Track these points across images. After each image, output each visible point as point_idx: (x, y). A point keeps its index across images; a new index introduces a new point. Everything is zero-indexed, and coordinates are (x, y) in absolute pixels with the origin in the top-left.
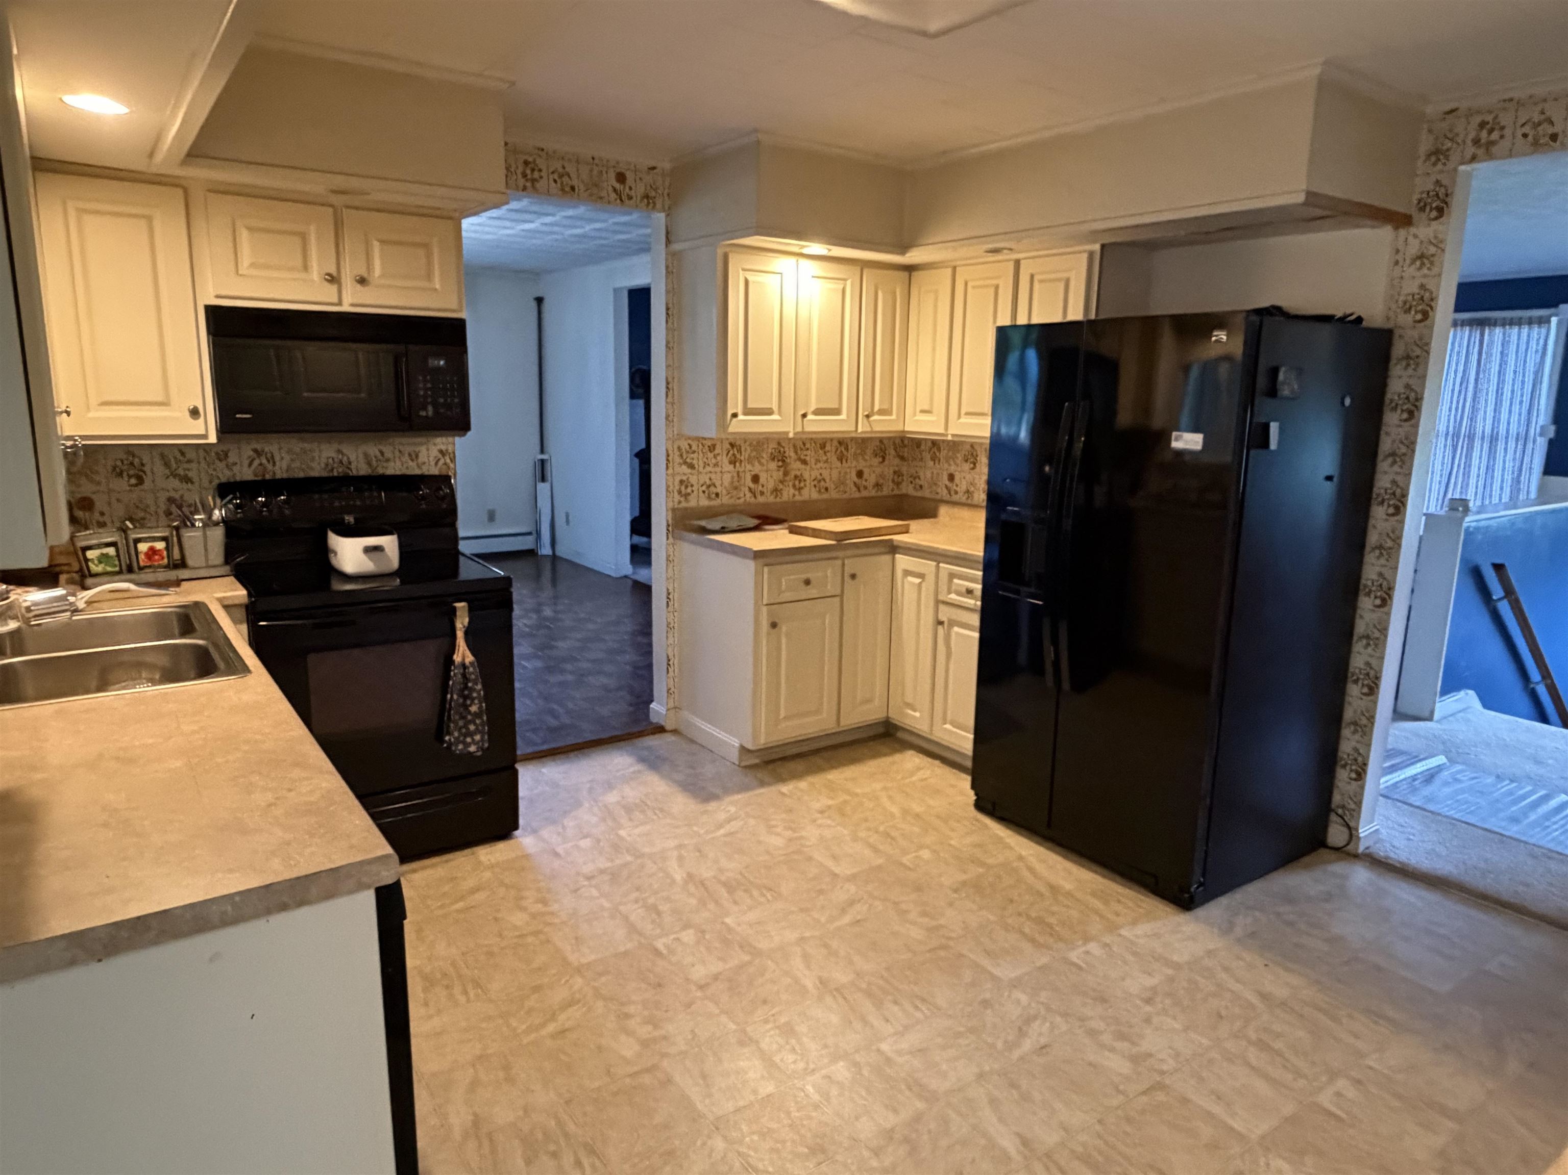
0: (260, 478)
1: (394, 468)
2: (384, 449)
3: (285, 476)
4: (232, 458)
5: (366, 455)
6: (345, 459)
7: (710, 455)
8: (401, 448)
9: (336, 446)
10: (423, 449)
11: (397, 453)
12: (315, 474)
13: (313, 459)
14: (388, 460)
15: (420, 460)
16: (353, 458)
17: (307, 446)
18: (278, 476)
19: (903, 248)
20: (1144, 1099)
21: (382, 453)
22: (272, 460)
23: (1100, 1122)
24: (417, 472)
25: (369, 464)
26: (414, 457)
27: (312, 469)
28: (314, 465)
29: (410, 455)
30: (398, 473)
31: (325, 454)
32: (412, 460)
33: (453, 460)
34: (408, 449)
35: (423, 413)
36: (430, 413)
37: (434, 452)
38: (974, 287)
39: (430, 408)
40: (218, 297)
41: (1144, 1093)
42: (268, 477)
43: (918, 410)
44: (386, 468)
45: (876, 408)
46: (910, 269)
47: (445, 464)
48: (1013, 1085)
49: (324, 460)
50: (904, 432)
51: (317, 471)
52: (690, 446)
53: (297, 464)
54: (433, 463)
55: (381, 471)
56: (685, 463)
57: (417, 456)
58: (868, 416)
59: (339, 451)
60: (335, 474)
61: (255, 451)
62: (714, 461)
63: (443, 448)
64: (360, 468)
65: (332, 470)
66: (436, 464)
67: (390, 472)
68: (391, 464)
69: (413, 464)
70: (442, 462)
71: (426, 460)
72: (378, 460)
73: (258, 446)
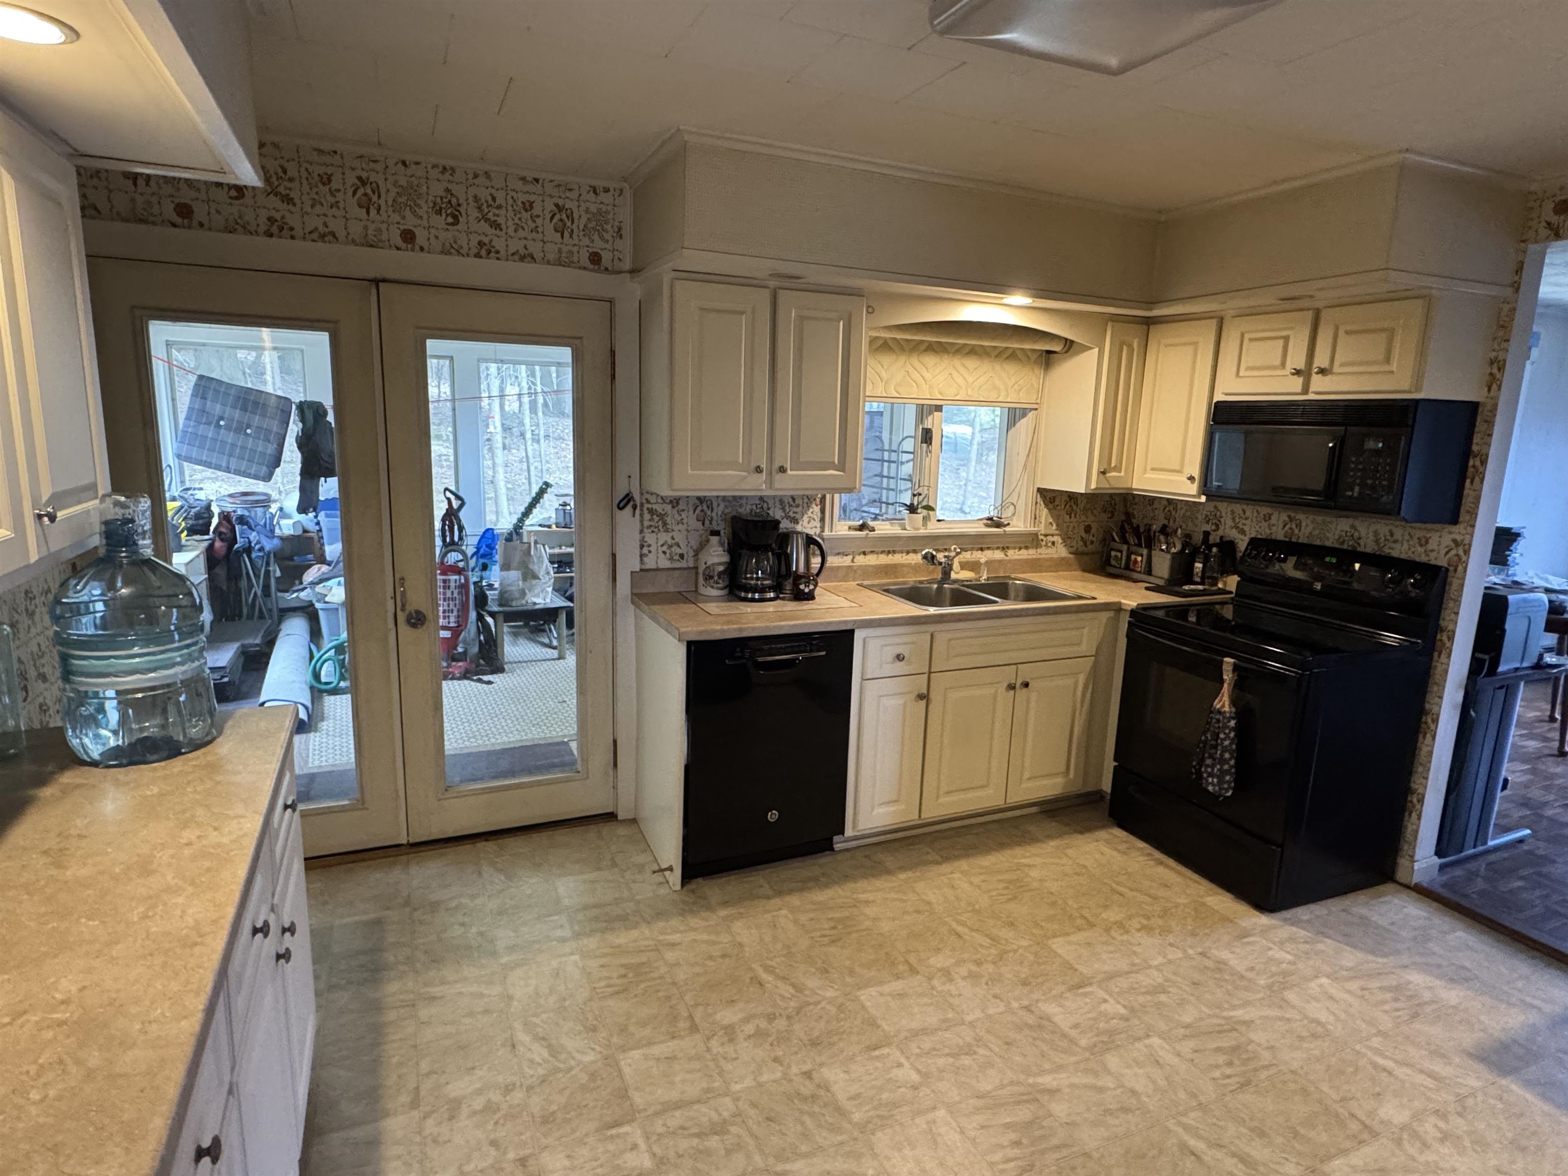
0: (1288, 539)
3: (1306, 541)
8: (1413, 532)
10: (1434, 539)
11: (1407, 537)
13: (1330, 532)
15: (1430, 547)
18: (1300, 541)
21: (1392, 535)
22: (1299, 526)
25: (1377, 541)
26: (1425, 542)
27: (1328, 539)
28: (1329, 536)
29: (1419, 539)
31: (1339, 528)
32: (1421, 547)
34: (1419, 534)
35: (1350, 494)
36: (1355, 494)
37: (1447, 540)
39: (1356, 489)
44: (1391, 549)
49: (1338, 532)
51: (1331, 541)
54: (1443, 552)
55: (1387, 550)
57: (1427, 542)
59: (1353, 527)
60: (1345, 547)
61: (1289, 517)
63: (1459, 538)
64: (1368, 545)
65: (1343, 543)
66: (1447, 553)
68: (1397, 546)
69: (1420, 550)
70: (1453, 552)
71: (1435, 547)
72: (1386, 540)
73: (1292, 515)
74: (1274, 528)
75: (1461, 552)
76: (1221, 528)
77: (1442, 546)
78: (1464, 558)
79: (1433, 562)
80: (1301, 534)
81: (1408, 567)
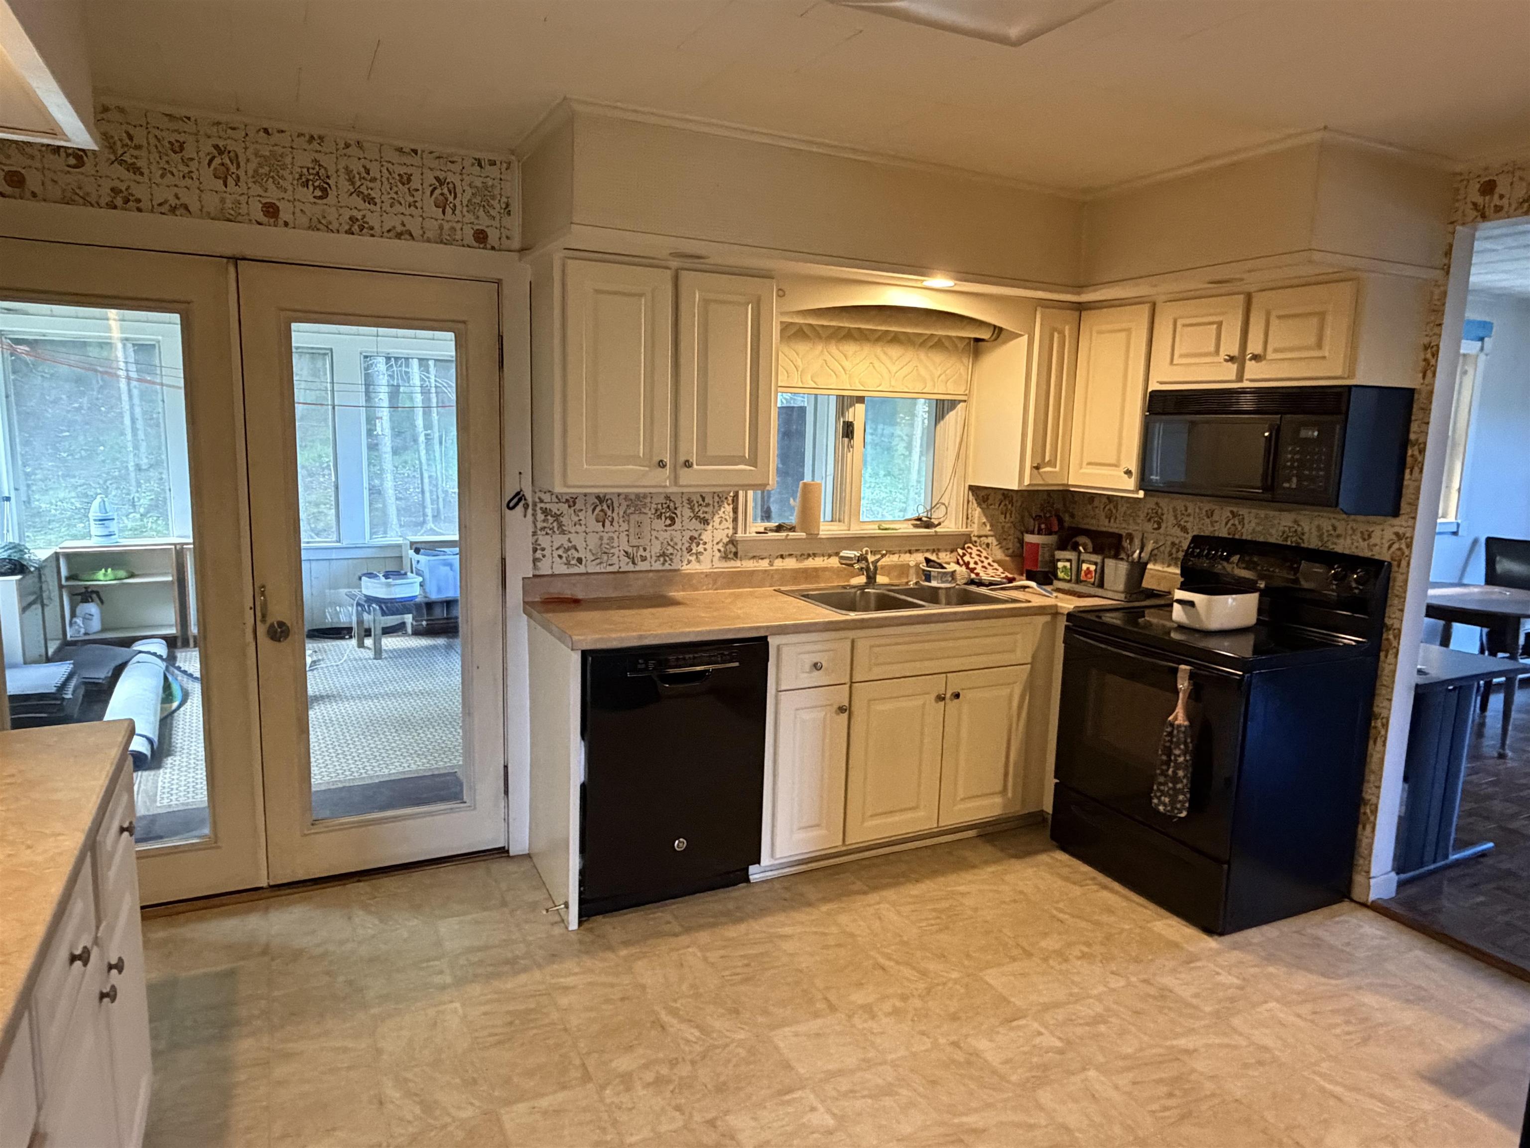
0: (1231, 536)
1: (1343, 546)
2: (1338, 525)
3: (1249, 538)
4: (1216, 517)
5: (1319, 528)
6: (1299, 529)
8: (1355, 526)
9: (1293, 516)
10: (1377, 531)
11: (1349, 531)
12: (1272, 540)
13: (1273, 526)
14: (1338, 536)
15: (1373, 541)
16: (1306, 529)
17: (1271, 514)
18: (1244, 537)
21: (1335, 529)
22: (1242, 521)
24: (1368, 554)
25: (1320, 537)
26: (1368, 536)
27: (1271, 535)
28: (1273, 531)
29: (1362, 533)
30: (1347, 552)
31: (1282, 523)
32: (1364, 540)
33: (1409, 546)
34: (1362, 527)
37: (1389, 534)
39: (1294, 480)
42: (1237, 537)
44: (1335, 544)
47: (1400, 549)
51: (1274, 538)
53: (1260, 528)
54: (1386, 545)
55: (1330, 546)
57: (1370, 536)
59: (1295, 522)
60: (1289, 543)
61: (1232, 512)
63: (1401, 531)
64: (1312, 542)
65: (1286, 539)
66: (1390, 547)
67: (1339, 549)
68: (1341, 541)
69: (1363, 545)
70: (1396, 546)
71: (1378, 541)
72: (1329, 535)
73: (1235, 510)
74: (1217, 525)
75: (1403, 546)
76: (1163, 526)
77: (1385, 540)
78: (1407, 552)
80: (1244, 530)
81: (1351, 562)
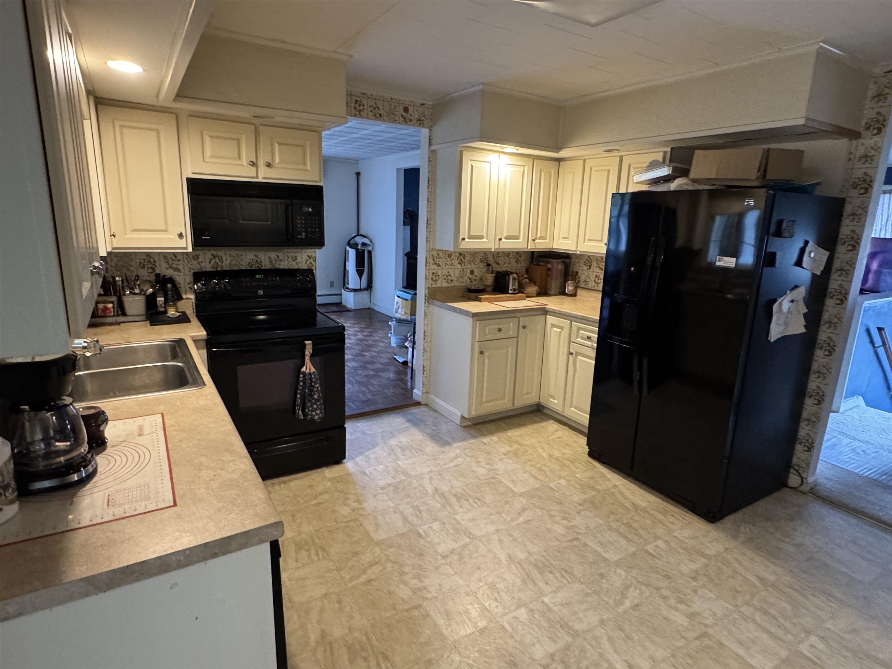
0: (215, 270)
1: (284, 265)
2: (279, 254)
3: (227, 269)
4: (200, 259)
5: (270, 258)
6: (259, 260)
7: (449, 259)
8: (288, 254)
9: (255, 253)
10: (299, 255)
11: (286, 257)
12: (243, 268)
13: (242, 260)
14: (281, 261)
15: (298, 261)
16: (263, 260)
17: (240, 253)
18: (224, 269)
19: (558, 149)
20: (698, 643)
21: (278, 257)
22: (221, 260)
23: (673, 656)
24: (296, 267)
25: (271, 262)
26: (295, 259)
27: (242, 265)
28: (243, 263)
29: (292, 257)
30: (286, 267)
31: (248, 257)
32: (294, 261)
33: (315, 261)
34: (291, 255)
35: (300, 237)
36: (304, 237)
37: (305, 257)
38: (595, 171)
39: (303, 234)
40: (193, 173)
41: (696, 638)
42: (219, 269)
43: (561, 237)
44: (279, 265)
45: (538, 236)
46: (559, 160)
47: (311, 263)
48: (621, 629)
49: (248, 260)
50: (553, 248)
51: (244, 266)
52: (438, 255)
53: (234, 262)
54: (304, 262)
55: (277, 266)
56: (435, 263)
57: (296, 259)
58: (534, 240)
59: (256, 256)
60: (254, 268)
61: (213, 255)
62: (451, 262)
63: (310, 254)
64: (266, 265)
65: (252, 266)
66: (306, 263)
67: (282, 267)
68: (283, 263)
69: (294, 263)
70: (309, 262)
71: (300, 261)
72: (276, 261)
73: (214, 253)
74: (203, 265)
75: (312, 261)
77: (304, 259)
78: (314, 263)
79: (301, 268)
80: (224, 265)
81: (291, 273)
